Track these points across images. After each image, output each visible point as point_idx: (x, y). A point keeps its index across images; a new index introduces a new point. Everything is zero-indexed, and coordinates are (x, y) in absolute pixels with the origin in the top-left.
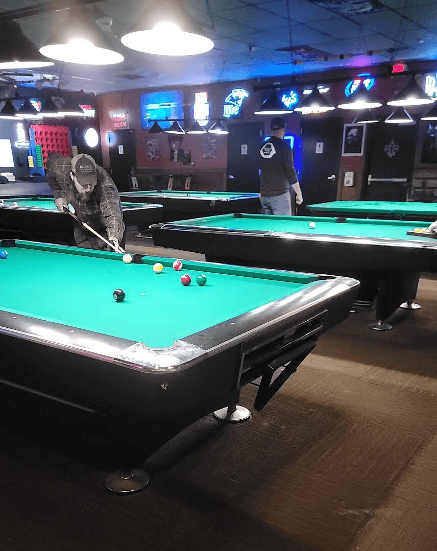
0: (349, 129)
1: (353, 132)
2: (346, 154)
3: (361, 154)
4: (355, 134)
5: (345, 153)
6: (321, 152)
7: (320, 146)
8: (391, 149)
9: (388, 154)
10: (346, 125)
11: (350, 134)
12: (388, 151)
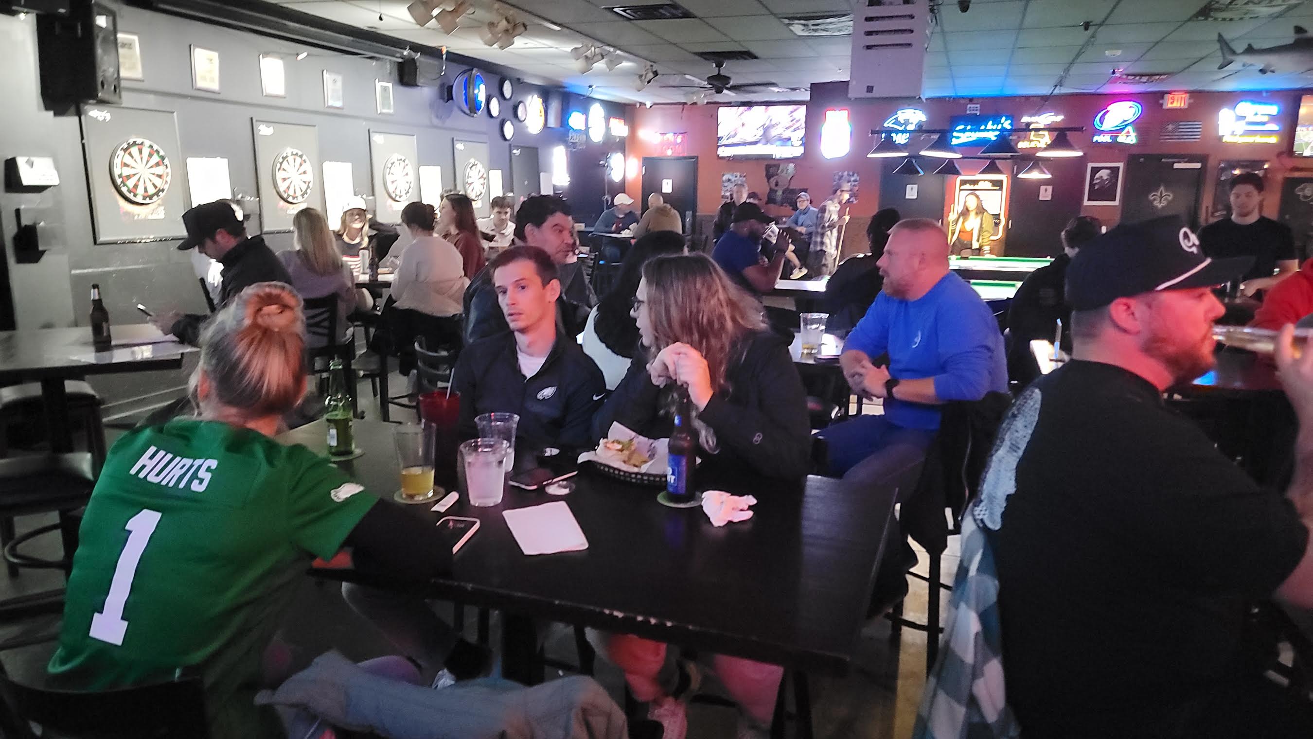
0: (1095, 170)
1: (1104, 174)
2: (1090, 202)
3: (1116, 203)
4: (1105, 178)
5: (1089, 199)
6: (1049, 198)
7: (1046, 190)
8: (1161, 197)
9: (1156, 203)
10: (1090, 165)
11: (1097, 176)
12: (1155, 200)
